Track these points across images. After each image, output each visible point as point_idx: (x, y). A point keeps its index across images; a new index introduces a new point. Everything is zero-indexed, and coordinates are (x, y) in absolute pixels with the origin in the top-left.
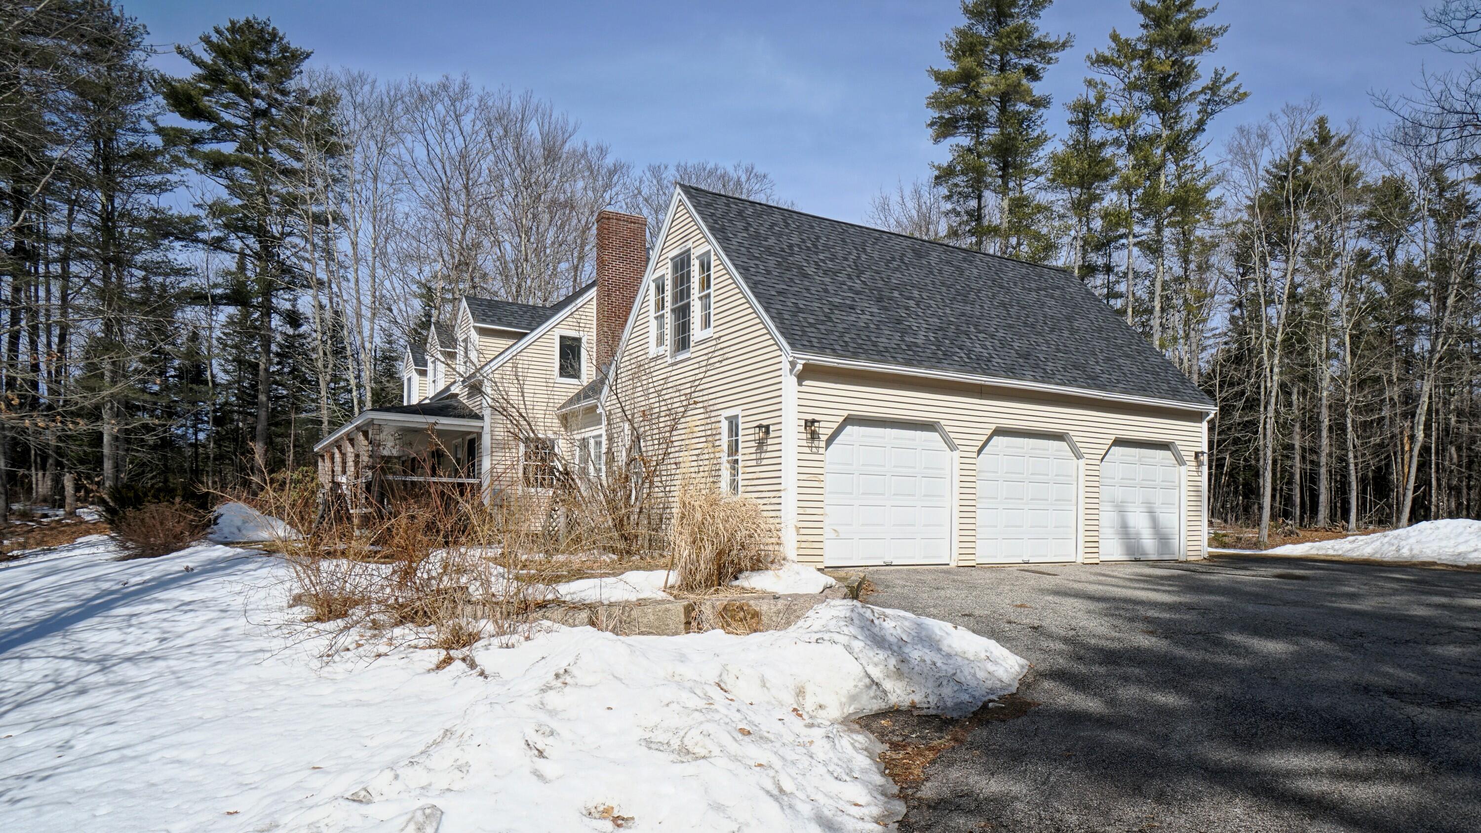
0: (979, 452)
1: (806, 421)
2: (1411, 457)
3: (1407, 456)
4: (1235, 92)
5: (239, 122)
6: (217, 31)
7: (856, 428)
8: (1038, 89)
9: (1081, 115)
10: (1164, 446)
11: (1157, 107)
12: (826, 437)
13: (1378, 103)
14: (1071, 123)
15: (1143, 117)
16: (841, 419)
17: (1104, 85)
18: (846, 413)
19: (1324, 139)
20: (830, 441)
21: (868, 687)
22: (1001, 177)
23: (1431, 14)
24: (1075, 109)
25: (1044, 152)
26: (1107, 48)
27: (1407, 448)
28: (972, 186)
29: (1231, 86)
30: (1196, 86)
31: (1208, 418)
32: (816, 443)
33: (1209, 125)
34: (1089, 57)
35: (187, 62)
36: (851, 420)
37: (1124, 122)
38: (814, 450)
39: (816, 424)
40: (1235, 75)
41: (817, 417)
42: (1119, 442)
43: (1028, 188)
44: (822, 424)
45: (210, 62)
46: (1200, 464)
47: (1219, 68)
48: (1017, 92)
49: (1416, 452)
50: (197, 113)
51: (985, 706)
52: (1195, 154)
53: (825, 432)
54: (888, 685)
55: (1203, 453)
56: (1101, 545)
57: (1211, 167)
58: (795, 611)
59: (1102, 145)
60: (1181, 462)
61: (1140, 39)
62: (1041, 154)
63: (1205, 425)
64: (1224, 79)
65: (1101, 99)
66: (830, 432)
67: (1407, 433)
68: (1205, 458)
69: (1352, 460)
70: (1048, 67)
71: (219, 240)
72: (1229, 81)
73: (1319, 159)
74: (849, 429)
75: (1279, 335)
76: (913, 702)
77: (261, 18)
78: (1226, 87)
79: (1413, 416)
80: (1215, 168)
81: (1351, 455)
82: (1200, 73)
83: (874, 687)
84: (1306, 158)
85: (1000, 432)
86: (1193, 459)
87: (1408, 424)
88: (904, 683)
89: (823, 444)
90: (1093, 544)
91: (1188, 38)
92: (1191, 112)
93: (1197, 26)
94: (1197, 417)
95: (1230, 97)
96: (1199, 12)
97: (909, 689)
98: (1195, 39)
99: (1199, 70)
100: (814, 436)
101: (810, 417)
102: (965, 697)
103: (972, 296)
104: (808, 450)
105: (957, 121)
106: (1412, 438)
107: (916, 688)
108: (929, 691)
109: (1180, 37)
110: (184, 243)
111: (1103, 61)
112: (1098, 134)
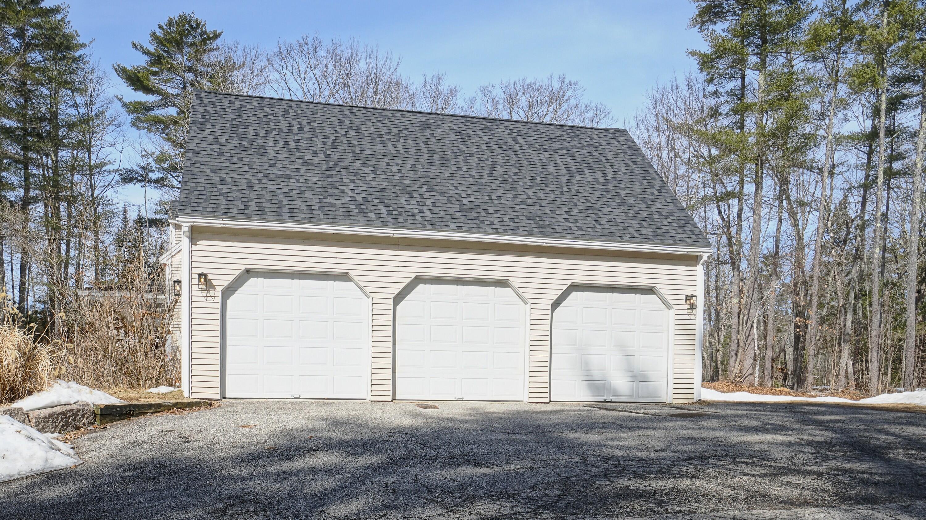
0: (397, 299)
5: (176, 91)
6: (161, 27)
7: (260, 280)
12: (222, 288)
16: (237, 273)
18: (243, 267)
20: (229, 291)
32: (212, 293)
35: (140, 53)
38: (209, 299)
45: (153, 51)
50: (148, 90)
56: (551, 385)
60: (668, 306)
66: (226, 283)
71: (163, 179)
74: (252, 281)
77: (188, 13)
86: (683, 302)
89: (218, 294)
90: (540, 385)
94: (689, 260)
110: (143, 184)
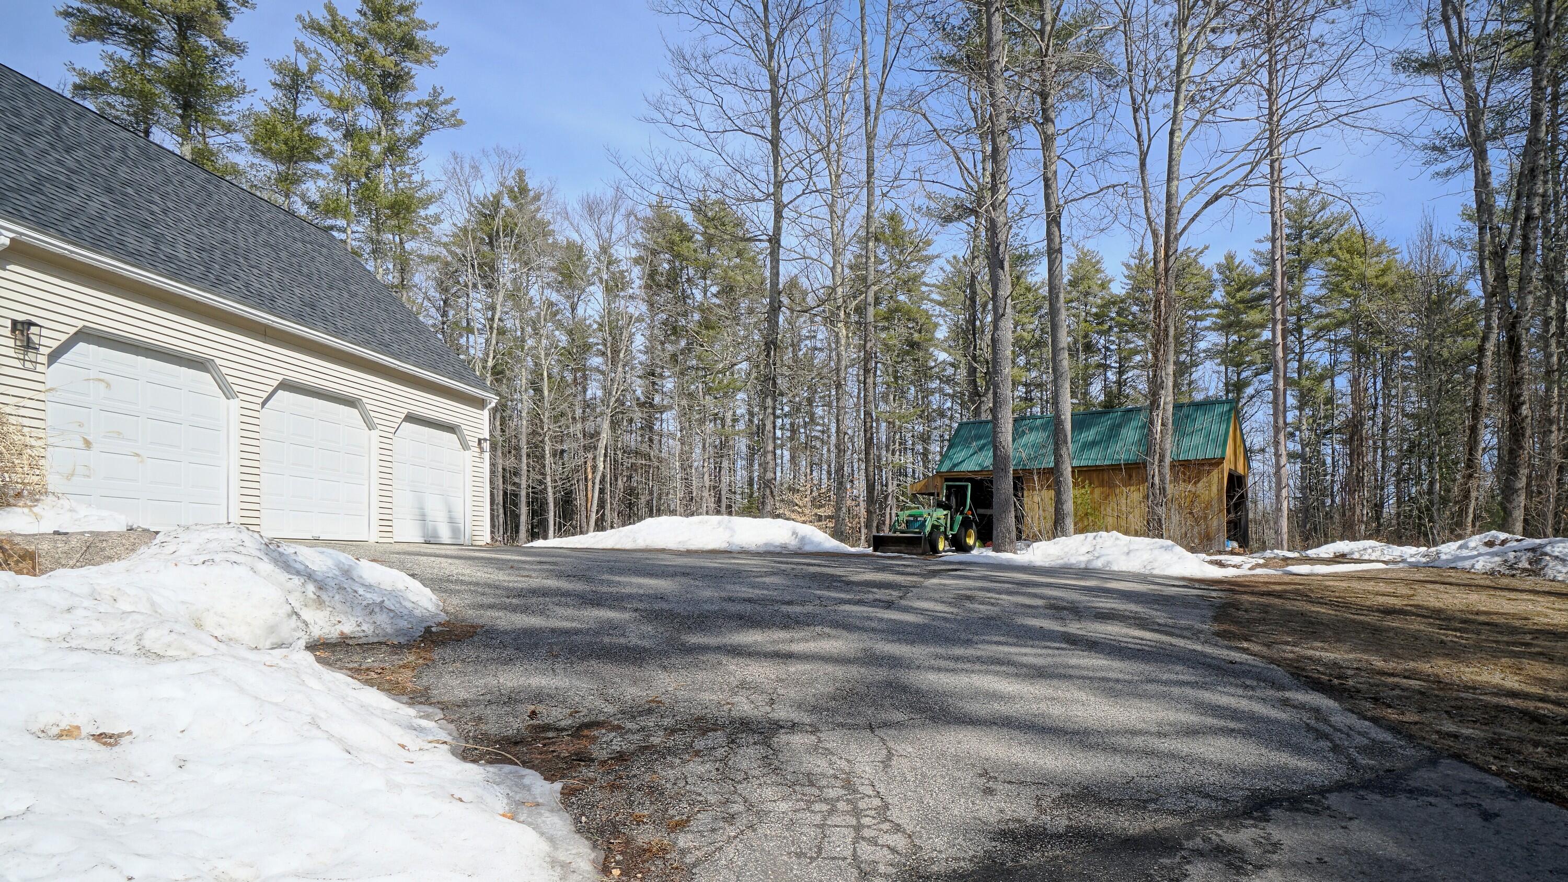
0: (264, 404)
1: (15, 323)
2: (594, 483)
3: (590, 484)
4: (453, 115)
7: (93, 347)
8: (231, 31)
9: (288, 80)
10: (451, 428)
11: (375, 103)
12: (49, 350)
13: (611, 158)
14: (275, 85)
15: (360, 109)
16: (73, 331)
17: (319, 55)
18: (80, 324)
19: (524, 190)
20: (53, 357)
21: (289, 616)
22: (180, 116)
23: (650, 99)
24: (280, 69)
25: (241, 105)
26: (321, 16)
27: (590, 476)
28: (135, 114)
29: (449, 109)
30: (411, 97)
31: (489, 407)
32: (31, 356)
33: (425, 140)
34: (300, 18)
36: (85, 335)
37: (343, 106)
38: (28, 365)
39: (33, 329)
40: (452, 99)
41: (34, 320)
42: (411, 418)
43: (216, 140)
44: (44, 332)
46: (482, 451)
47: (438, 87)
48: (206, 21)
49: (597, 481)
51: (428, 630)
52: (415, 164)
53: (48, 341)
54: (306, 614)
55: (485, 440)
56: (394, 523)
57: (429, 182)
58: (103, 550)
59: (312, 121)
60: (465, 446)
61: (357, 24)
62: (236, 106)
63: (486, 413)
64: (441, 98)
65: (313, 70)
66: (55, 344)
67: (589, 464)
68: (486, 446)
69: (549, 484)
70: (243, 9)
72: (446, 102)
73: (520, 207)
74: (81, 346)
75: (490, 360)
76: (342, 633)
78: (444, 108)
79: (595, 448)
80: (433, 184)
81: (549, 479)
82: (417, 85)
83: (294, 617)
84: (506, 201)
85: (286, 385)
86: (476, 444)
87: (590, 455)
88: (326, 613)
89: (43, 359)
90: (386, 523)
91: (408, 44)
92: (408, 122)
93: (419, 35)
94: (480, 403)
95: (447, 119)
96: (420, 22)
97: (334, 620)
98: (416, 49)
99: (416, 81)
100: (28, 346)
101: (21, 318)
102: (403, 624)
103: (230, 224)
104: (18, 364)
105: (111, 24)
106: (594, 468)
107: (343, 618)
108: (360, 620)
109: (402, 39)
111: (315, 28)
112: (309, 107)
